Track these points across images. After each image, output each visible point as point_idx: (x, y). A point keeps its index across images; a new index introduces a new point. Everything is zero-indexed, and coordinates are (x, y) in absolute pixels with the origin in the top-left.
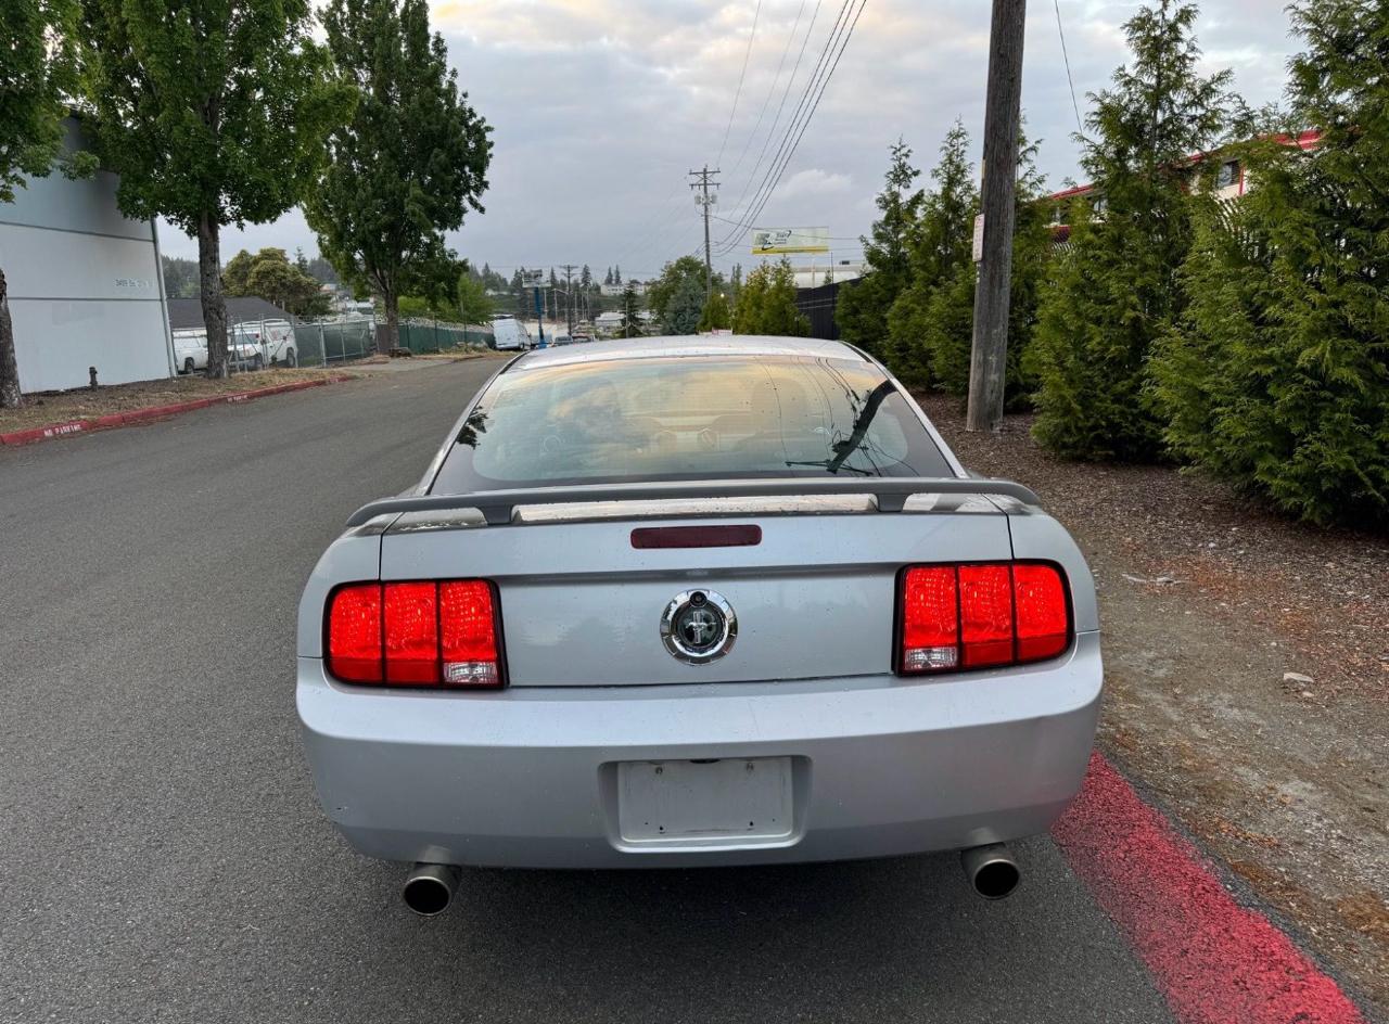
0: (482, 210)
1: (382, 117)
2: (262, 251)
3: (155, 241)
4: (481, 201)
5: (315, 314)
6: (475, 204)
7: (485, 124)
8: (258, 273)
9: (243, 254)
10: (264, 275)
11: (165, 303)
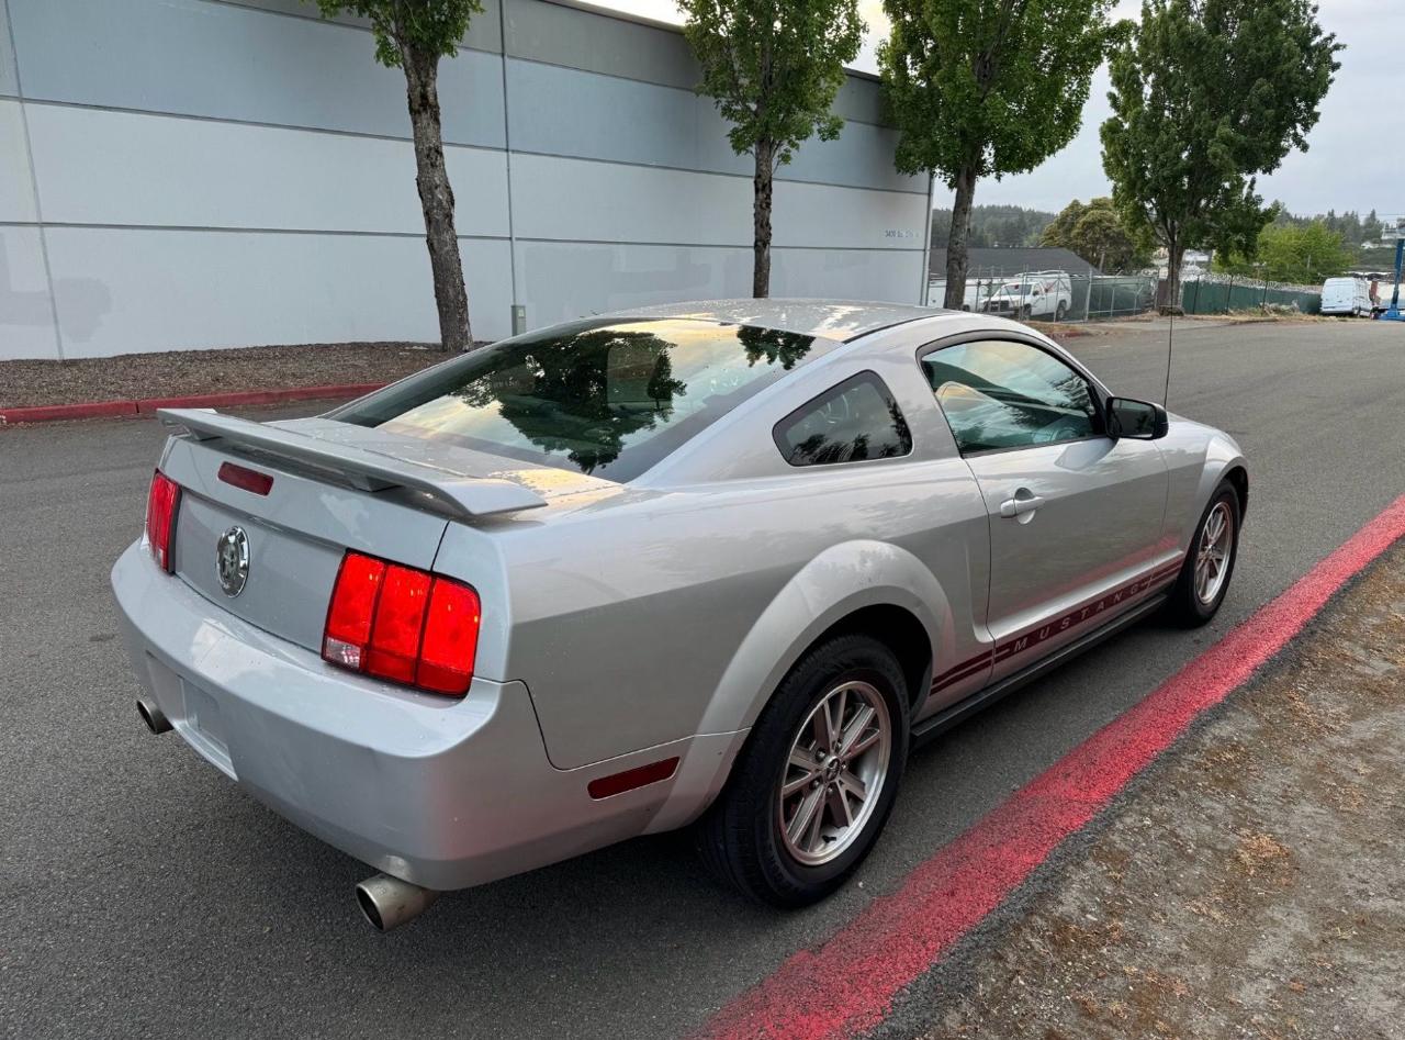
0: (1305, 148)
1: (1204, 48)
2: (1093, 201)
3: (930, 194)
4: (1307, 138)
5: (1136, 266)
6: (1298, 141)
7: (1334, 42)
8: (1084, 223)
9: (1075, 204)
10: (1090, 225)
11: (928, 253)
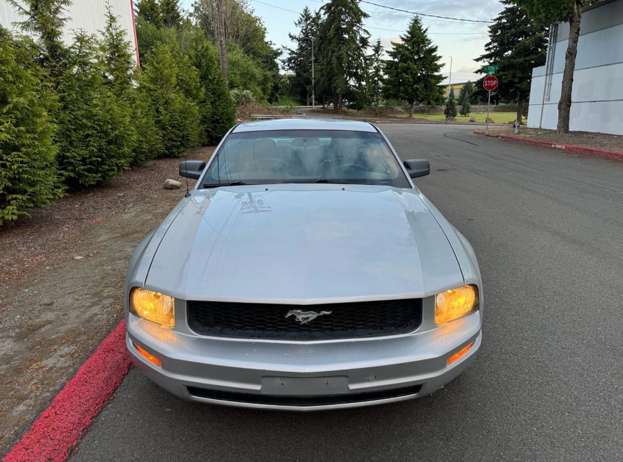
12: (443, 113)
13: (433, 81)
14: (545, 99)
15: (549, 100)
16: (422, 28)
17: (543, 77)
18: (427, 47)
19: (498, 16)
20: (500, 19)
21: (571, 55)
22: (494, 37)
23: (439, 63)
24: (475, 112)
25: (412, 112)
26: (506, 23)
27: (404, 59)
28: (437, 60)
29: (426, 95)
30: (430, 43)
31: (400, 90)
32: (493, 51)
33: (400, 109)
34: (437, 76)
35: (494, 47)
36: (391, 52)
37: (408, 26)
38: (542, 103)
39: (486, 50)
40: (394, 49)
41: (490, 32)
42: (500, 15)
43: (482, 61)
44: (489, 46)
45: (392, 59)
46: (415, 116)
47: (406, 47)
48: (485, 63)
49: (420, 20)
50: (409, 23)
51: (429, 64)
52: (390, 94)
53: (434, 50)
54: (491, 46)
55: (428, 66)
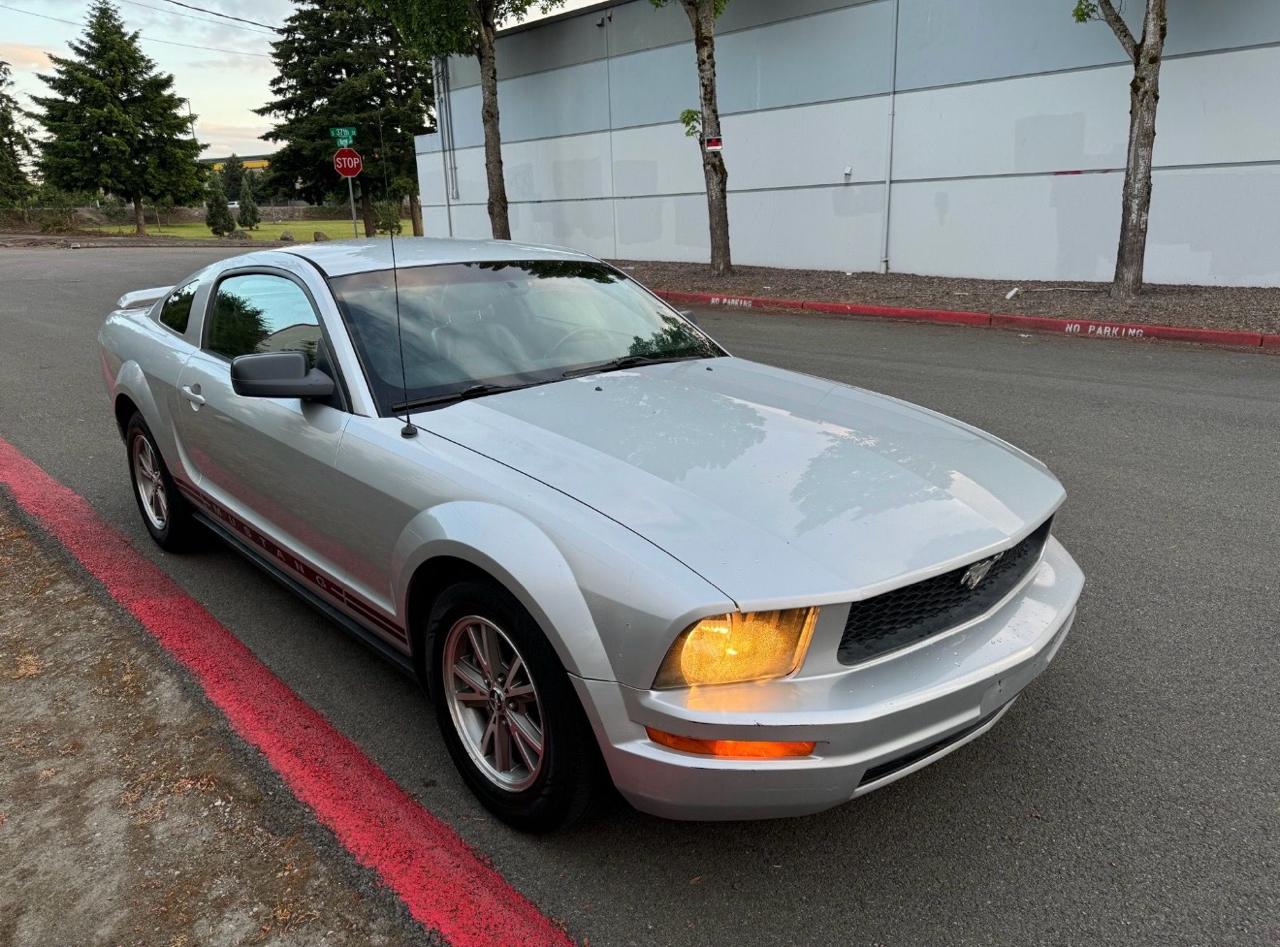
12: (205, 225)
13: (180, 153)
14: (450, 197)
15: (458, 198)
16: (123, 30)
17: (437, 154)
18: (146, 76)
19: (283, 25)
20: (289, 31)
21: (491, 115)
22: (285, 66)
23: (182, 112)
24: (268, 220)
25: (142, 221)
26: (304, 41)
27: (91, 98)
28: (177, 107)
29: (168, 184)
30: (151, 67)
31: (100, 172)
32: (290, 96)
33: (88, 216)
34: (186, 142)
35: (290, 87)
36: (53, 79)
37: (86, 22)
38: (446, 203)
39: (276, 92)
40: (59, 72)
41: (274, 55)
42: (289, 23)
43: (272, 115)
44: (278, 84)
45: (61, 97)
46: (151, 230)
47: (91, 70)
48: (280, 119)
49: (115, 11)
50: (88, 16)
51: (161, 115)
52: (76, 180)
53: (168, 82)
54: (283, 85)
55: (160, 119)
